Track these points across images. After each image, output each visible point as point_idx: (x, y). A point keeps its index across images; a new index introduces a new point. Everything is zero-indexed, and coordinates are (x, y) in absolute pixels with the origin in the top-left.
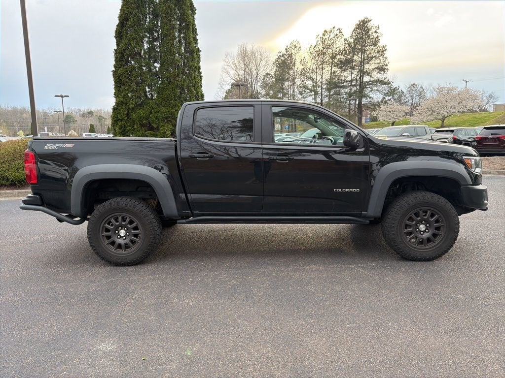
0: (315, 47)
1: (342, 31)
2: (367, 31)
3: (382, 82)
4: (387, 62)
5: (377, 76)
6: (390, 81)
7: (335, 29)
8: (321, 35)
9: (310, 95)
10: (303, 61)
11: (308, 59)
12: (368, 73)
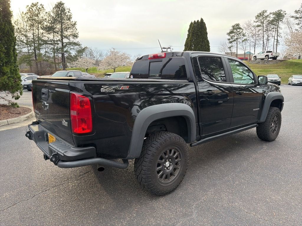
0: (26, 14)
1: (43, 6)
2: (63, 10)
3: (76, 44)
4: (77, 32)
5: (72, 39)
6: (80, 43)
7: (38, 4)
8: (30, 6)
9: (25, 47)
10: (16, 22)
11: (20, 20)
12: (67, 37)
